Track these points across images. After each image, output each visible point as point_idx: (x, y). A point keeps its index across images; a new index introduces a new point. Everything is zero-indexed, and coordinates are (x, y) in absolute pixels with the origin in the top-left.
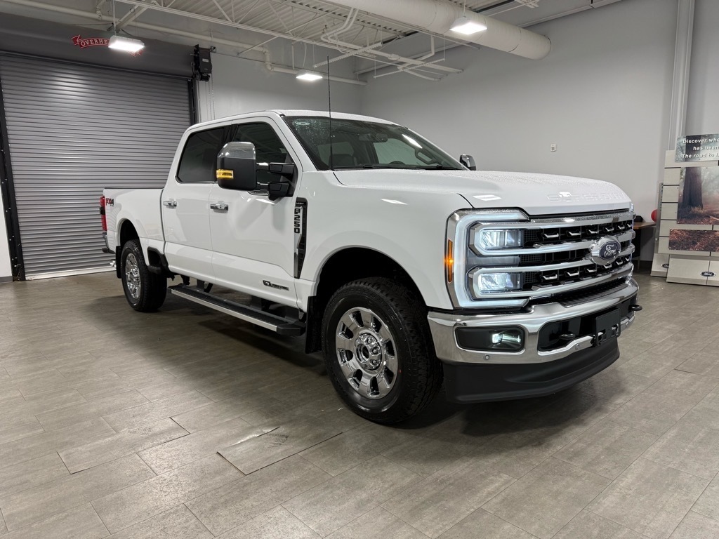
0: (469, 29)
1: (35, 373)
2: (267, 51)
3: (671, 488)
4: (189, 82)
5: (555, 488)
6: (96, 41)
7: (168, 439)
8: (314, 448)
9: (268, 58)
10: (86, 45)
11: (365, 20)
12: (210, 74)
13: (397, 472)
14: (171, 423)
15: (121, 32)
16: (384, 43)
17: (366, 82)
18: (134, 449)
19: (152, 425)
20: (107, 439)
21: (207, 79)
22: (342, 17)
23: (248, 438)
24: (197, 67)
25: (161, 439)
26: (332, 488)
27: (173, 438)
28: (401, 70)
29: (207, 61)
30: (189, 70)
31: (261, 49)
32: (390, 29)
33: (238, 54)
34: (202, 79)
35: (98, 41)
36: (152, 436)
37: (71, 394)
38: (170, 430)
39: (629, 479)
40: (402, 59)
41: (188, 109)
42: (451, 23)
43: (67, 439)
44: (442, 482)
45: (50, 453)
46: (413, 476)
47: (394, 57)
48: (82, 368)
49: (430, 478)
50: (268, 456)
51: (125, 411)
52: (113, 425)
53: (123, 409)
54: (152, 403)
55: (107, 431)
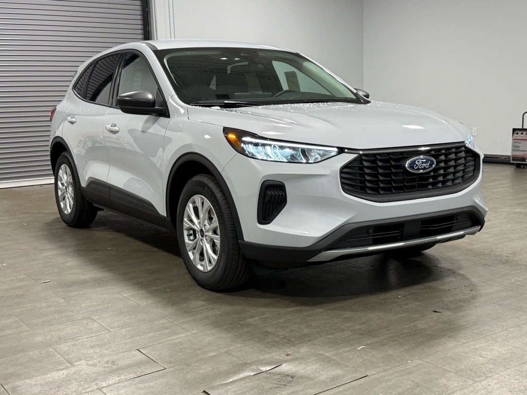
7: (139, 374)
14: (140, 357)
18: (97, 384)
19: (115, 358)
20: (61, 373)
23: (241, 376)
25: (129, 374)
27: (144, 373)
36: (117, 370)
38: (138, 364)
43: (11, 371)
48: (20, 292)
51: (80, 341)
52: (67, 357)
53: (76, 339)
54: (113, 333)
55: (60, 363)
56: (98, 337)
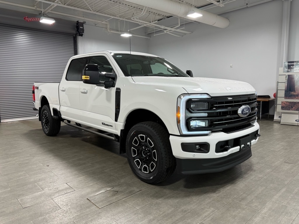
0: (195, 16)
1: (6, 164)
2: (108, 24)
3: (283, 214)
4: (74, 36)
5: (234, 214)
6: (34, 19)
7: (66, 193)
8: (129, 197)
9: (108, 27)
10: (30, 20)
11: (150, 11)
12: (83, 34)
13: (165, 207)
14: (66, 186)
15: (45, 15)
16: (158, 20)
17: (150, 37)
18: (51, 197)
19: (58, 186)
20: (39, 193)
21: (82, 35)
22: (140, 10)
23: (100, 192)
24: (78, 31)
25: (62, 193)
26: (138, 214)
27: (68, 192)
28: (166, 32)
29: (82, 28)
30: (74, 32)
31: (105, 23)
32: (161, 15)
33: (95, 25)
34: (79, 36)
35: (35, 19)
36: (58, 191)
37: (22, 173)
38: (66, 189)
39: (265, 210)
40: (166, 28)
41: (73, 48)
42: (187, 13)
43: (21, 193)
44: (185, 211)
45: (13, 199)
46: (173, 209)
47: (163, 27)
48: (27, 161)
49: (180, 210)
50: (109, 200)
51: (46, 180)
52: (41, 187)
54: (58, 177)
55: (39, 189)
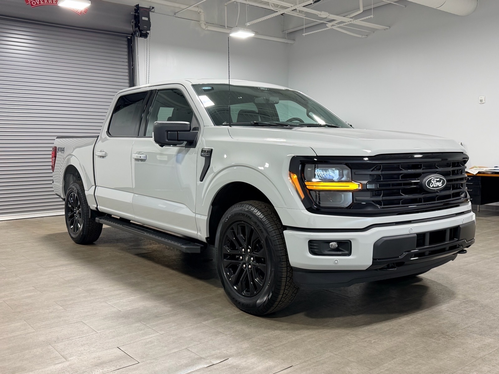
2: (202, 11)
4: (128, 39)
6: (46, 1)
7: (118, 367)
9: (203, 18)
10: (37, 4)
14: (119, 352)
17: (294, 40)
19: (100, 354)
20: (57, 366)
21: (145, 36)
23: (198, 368)
24: (137, 25)
25: (110, 367)
27: (123, 366)
28: (330, 27)
29: (146, 19)
30: (130, 29)
31: (196, 9)
33: (175, 14)
34: (141, 36)
35: (48, 1)
36: (101, 363)
38: (118, 359)
40: (332, 17)
47: (324, 14)
51: (73, 340)
52: (63, 354)
53: (70, 339)
54: (99, 334)
55: (57, 358)
56: (87, 337)
